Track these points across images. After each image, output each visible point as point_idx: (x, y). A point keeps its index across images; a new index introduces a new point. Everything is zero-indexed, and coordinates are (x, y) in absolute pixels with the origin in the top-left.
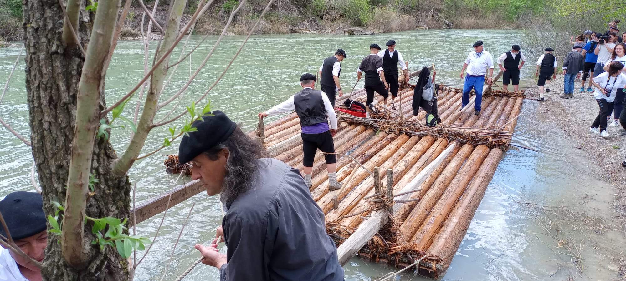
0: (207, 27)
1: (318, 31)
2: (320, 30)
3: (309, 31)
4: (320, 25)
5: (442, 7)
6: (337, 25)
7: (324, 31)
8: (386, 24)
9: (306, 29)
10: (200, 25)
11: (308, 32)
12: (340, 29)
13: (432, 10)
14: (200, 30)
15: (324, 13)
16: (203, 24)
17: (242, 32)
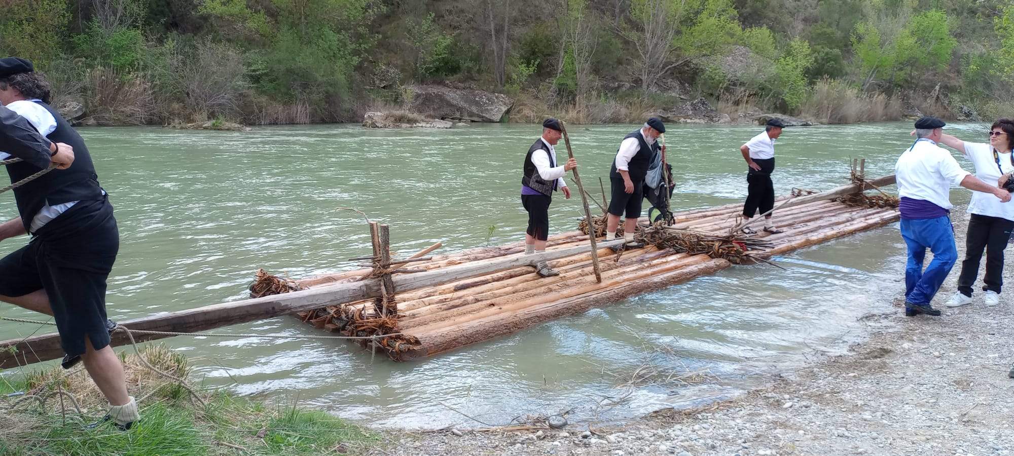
0: (526, 111)
1: (707, 119)
2: (711, 117)
3: (691, 119)
4: (712, 111)
5: (958, 82)
6: (741, 110)
7: (717, 119)
8: (835, 109)
9: (687, 117)
10: (517, 109)
11: (689, 121)
12: (745, 116)
13: (937, 88)
14: (515, 117)
15: (722, 91)
16: (521, 107)
17: (578, 119)
